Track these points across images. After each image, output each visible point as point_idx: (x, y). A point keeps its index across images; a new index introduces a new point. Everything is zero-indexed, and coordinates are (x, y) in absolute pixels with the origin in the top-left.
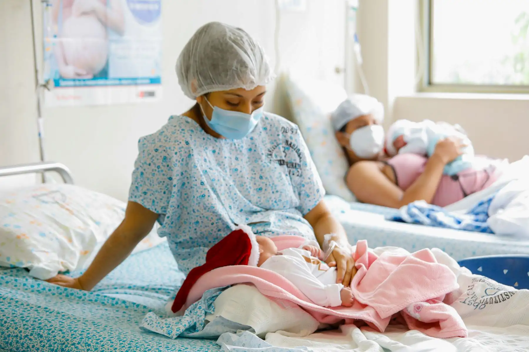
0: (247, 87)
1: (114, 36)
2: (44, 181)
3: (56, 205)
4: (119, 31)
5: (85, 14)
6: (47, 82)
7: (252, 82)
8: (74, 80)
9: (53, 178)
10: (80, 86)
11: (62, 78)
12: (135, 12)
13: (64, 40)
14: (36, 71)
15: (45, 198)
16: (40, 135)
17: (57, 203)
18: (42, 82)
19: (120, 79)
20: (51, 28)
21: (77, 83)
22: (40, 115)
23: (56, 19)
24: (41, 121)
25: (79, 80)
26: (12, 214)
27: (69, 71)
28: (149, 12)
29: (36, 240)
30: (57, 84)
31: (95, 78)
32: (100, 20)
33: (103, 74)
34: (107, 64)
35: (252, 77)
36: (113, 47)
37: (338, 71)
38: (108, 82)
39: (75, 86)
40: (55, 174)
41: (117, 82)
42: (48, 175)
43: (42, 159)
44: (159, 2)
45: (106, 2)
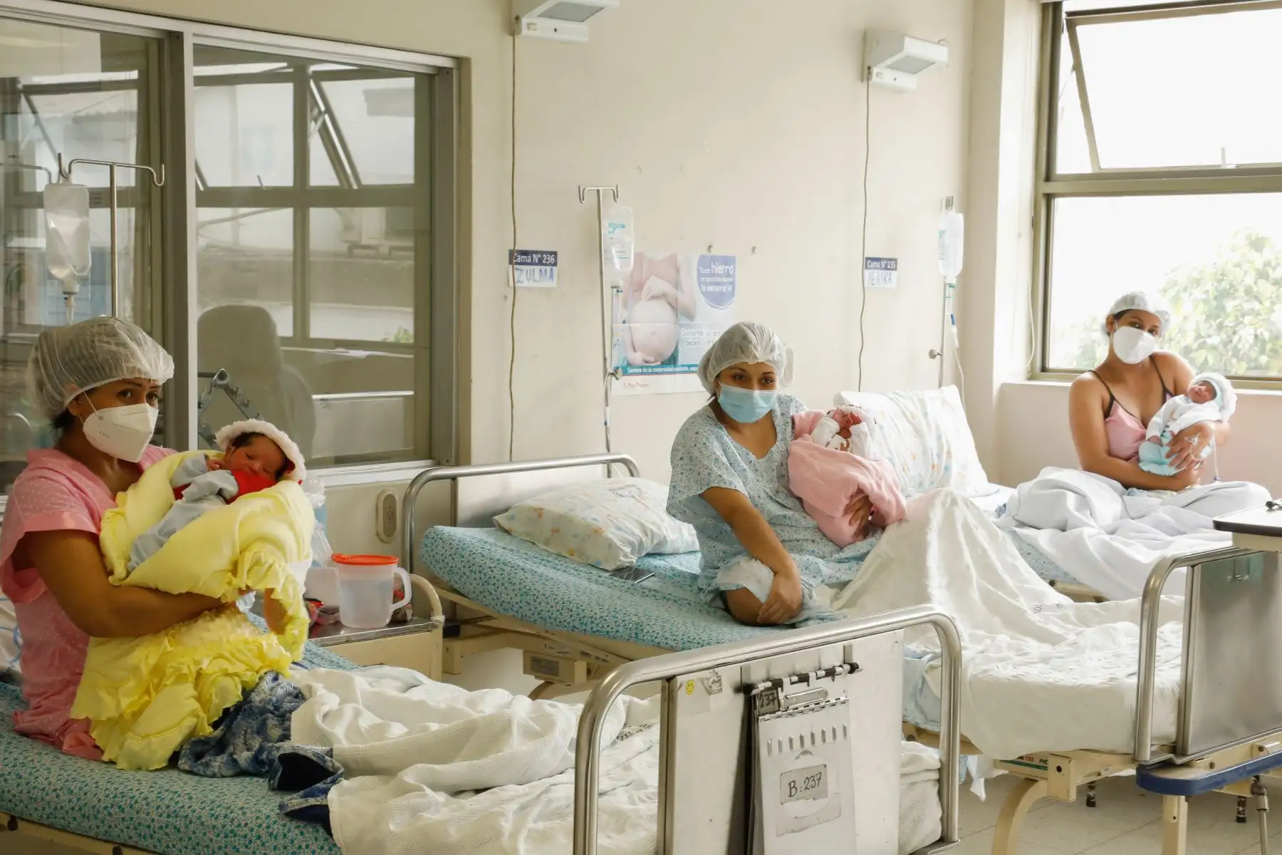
0: (751, 362)
1: (684, 321)
2: (609, 475)
3: (632, 499)
4: (690, 316)
5: (654, 298)
6: (616, 369)
7: (755, 357)
8: (642, 367)
9: (618, 469)
10: (648, 374)
11: (629, 365)
12: (706, 294)
13: (632, 325)
14: (605, 359)
15: (621, 492)
16: (606, 424)
17: (633, 496)
18: (610, 370)
19: (689, 366)
20: (621, 314)
21: (645, 370)
22: (607, 405)
23: (625, 305)
24: (608, 409)
25: (647, 367)
26: (590, 507)
27: (638, 358)
28: (722, 293)
29: (612, 533)
30: (625, 373)
31: (663, 364)
32: (670, 304)
33: (672, 360)
34: (676, 350)
35: (755, 352)
36: (683, 331)
37: (932, 355)
38: (677, 369)
39: (642, 374)
40: (620, 464)
41: (687, 369)
42: (614, 466)
43: (608, 450)
44: (733, 284)
45: (677, 285)
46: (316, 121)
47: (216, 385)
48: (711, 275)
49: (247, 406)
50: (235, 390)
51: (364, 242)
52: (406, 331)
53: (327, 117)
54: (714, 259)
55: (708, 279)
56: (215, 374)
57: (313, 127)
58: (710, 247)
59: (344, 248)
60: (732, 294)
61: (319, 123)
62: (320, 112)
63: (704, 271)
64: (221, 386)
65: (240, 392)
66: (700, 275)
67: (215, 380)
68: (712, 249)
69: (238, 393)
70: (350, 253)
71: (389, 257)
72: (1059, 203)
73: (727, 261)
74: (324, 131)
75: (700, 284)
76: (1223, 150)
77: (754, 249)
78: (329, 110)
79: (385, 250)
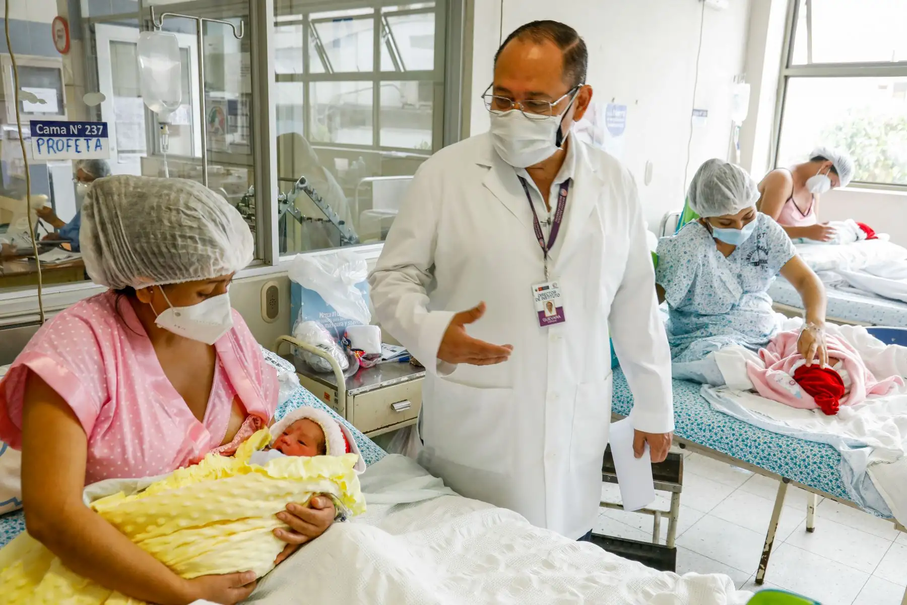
28: (618, 128)
44: (624, 123)
45: (594, 123)
46: (384, 37)
47: (298, 188)
48: (613, 117)
49: (320, 201)
50: (312, 190)
51: (409, 102)
52: (426, 143)
53: (390, 36)
54: (615, 107)
55: (611, 119)
56: (297, 180)
57: (383, 41)
58: (613, 99)
59: (400, 105)
60: (623, 129)
61: (386, 38)
62: (386, 34)
63: (610, 114)
64: (301, 189)
65: (315, 192)
66: (607, 117)
67: (298, 184)
68: (615, 101)
69: (314, 193)
70: (403, 108)
71: (419, 109)
72: (791, 80)
73: (622, 108)
74: (388, 43)
75: (607, 122)
76: (894, 51)
77: (637, 101)
78: (390, 32)
79: (417, 106)
